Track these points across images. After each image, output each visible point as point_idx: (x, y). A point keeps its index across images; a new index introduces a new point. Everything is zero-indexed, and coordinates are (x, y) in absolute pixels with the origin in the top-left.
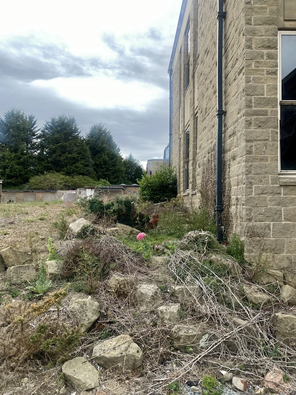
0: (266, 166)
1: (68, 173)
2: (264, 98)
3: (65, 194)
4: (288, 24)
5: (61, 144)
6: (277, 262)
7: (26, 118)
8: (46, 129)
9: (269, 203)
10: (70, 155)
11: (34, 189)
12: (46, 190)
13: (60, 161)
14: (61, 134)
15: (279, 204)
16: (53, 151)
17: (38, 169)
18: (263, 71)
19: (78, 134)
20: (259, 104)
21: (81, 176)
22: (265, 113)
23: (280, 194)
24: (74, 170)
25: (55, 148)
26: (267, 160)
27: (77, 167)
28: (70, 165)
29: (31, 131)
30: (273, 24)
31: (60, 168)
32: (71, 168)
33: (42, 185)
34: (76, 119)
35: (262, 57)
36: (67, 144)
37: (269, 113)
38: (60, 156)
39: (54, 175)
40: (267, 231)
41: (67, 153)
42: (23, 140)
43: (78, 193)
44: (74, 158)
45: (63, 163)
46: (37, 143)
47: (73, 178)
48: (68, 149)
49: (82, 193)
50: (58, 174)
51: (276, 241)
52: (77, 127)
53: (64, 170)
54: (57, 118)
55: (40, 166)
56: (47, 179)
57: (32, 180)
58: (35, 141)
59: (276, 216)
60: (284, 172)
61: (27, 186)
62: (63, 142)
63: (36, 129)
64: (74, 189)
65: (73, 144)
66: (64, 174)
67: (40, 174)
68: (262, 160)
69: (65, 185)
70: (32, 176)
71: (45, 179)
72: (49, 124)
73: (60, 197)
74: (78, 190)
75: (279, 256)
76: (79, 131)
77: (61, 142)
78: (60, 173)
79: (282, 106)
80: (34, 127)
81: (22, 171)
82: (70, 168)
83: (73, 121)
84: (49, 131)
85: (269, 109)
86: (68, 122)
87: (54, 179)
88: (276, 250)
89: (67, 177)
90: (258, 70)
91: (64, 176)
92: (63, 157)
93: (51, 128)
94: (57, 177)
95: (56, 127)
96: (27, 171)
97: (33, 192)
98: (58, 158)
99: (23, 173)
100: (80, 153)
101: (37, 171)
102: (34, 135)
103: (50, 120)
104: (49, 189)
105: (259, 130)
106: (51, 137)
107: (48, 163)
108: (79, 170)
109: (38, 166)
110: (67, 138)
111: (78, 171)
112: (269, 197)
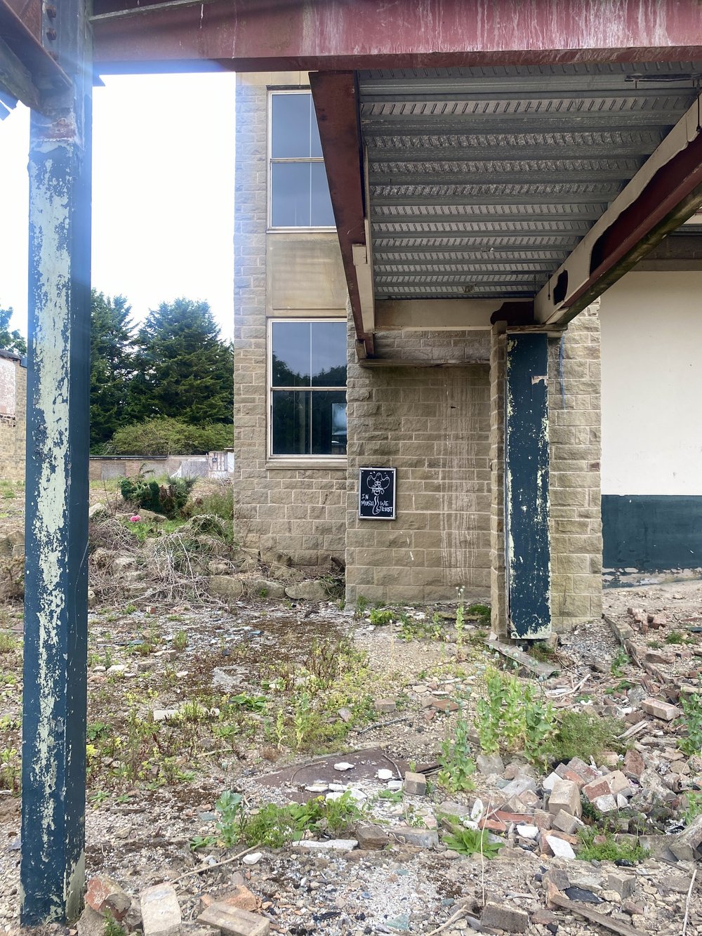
0: (253, 452)
1: (194, 420)
2: (252, 386)
3: (184, 463)
4: (277, 313)
5: (180, 357)
6: (263, 542)
7: (109, 303)
8: (150, 326)
9: (256, 486)
10: (199, 382)
11: (123, 453)
12: (146, 455)
13: (177, 394)
14: (180, 336)
15: (265, 487)
16: (163, 374)
17: (133, 410)
18: (251, 359)
19: (216, 336)
20: (247, 392)
21: (220, 426)
22: (253, 401)
23: (266, 477)
24: (207, 412)
25: (167, 367)
26: (255, 445)
27: (212, 406)
28: (197, 403)
29: (119, 330)
30: (260, 314)
31: (177, 409)
32: (201, 409)
33: (139, 444)
34: (210, 304)
35: (250, 346)
36: (192, 357)
37: (257, 401)
38: (177, 382)
39: (165, 425)
40: (253, 512)
41: (192, 377)
42: (101, 350)
43: (211, 462)
44: (207, 387)
45: (184, 398)
46: (132, 356)
47: (203, 428)
48: (195, 368)
49: (219, 460)
50: (172, 421)
51: (262, 522)
52: (214, 321)
53: (186, 413)
54: (171, 303)
55: (136, 404)
56: (150, 433)
57: (119, 435)
58: (128, 350)
59: (263, 498)
60: (276, 456)
61: (109, 447)
62: (183, 354)
63: (130, 326)
64: (204, 453)
65: (203, 358)
66: (185, 422)
67: (135, 421)
68: (250, 445)
69: (187, 445)
70: (120, 425)
71: (146, 433)
72: (154, 317)
73: (174, 469)
74: (211, 454)
75: (265, 537)
76: (217, 329)
77: (180, 355)
78: (177, 418)
79: (274, 392)
80: (126, 320)
81: (99, 415)
82: (197, 408)
83: (204, 308)
84: (155, 329)
85: (256, 396)
86: (193, 312)
87: (163, 433)
88: (262, 531)
89: (191, 428)
90: (247, 359)
91: (184, 426)
92: (184, 385)
93: (160, 324)
94: (170, 428)
95: (171, 322)
96: (110, 416)
97: (119, 459)
98: (174, 387)
99: (101, 419)
100: (218, 377)
101: (130, 414)
102: (125, 337)
103: (156, 308)
104: (154, 453)
105: (247, 417)
106: (159, 342)
107: (153, 398)
108: (218, 412)
109: (133, 404)
110: (192, 345)
111: (215, 414)
112: (256, 481)
